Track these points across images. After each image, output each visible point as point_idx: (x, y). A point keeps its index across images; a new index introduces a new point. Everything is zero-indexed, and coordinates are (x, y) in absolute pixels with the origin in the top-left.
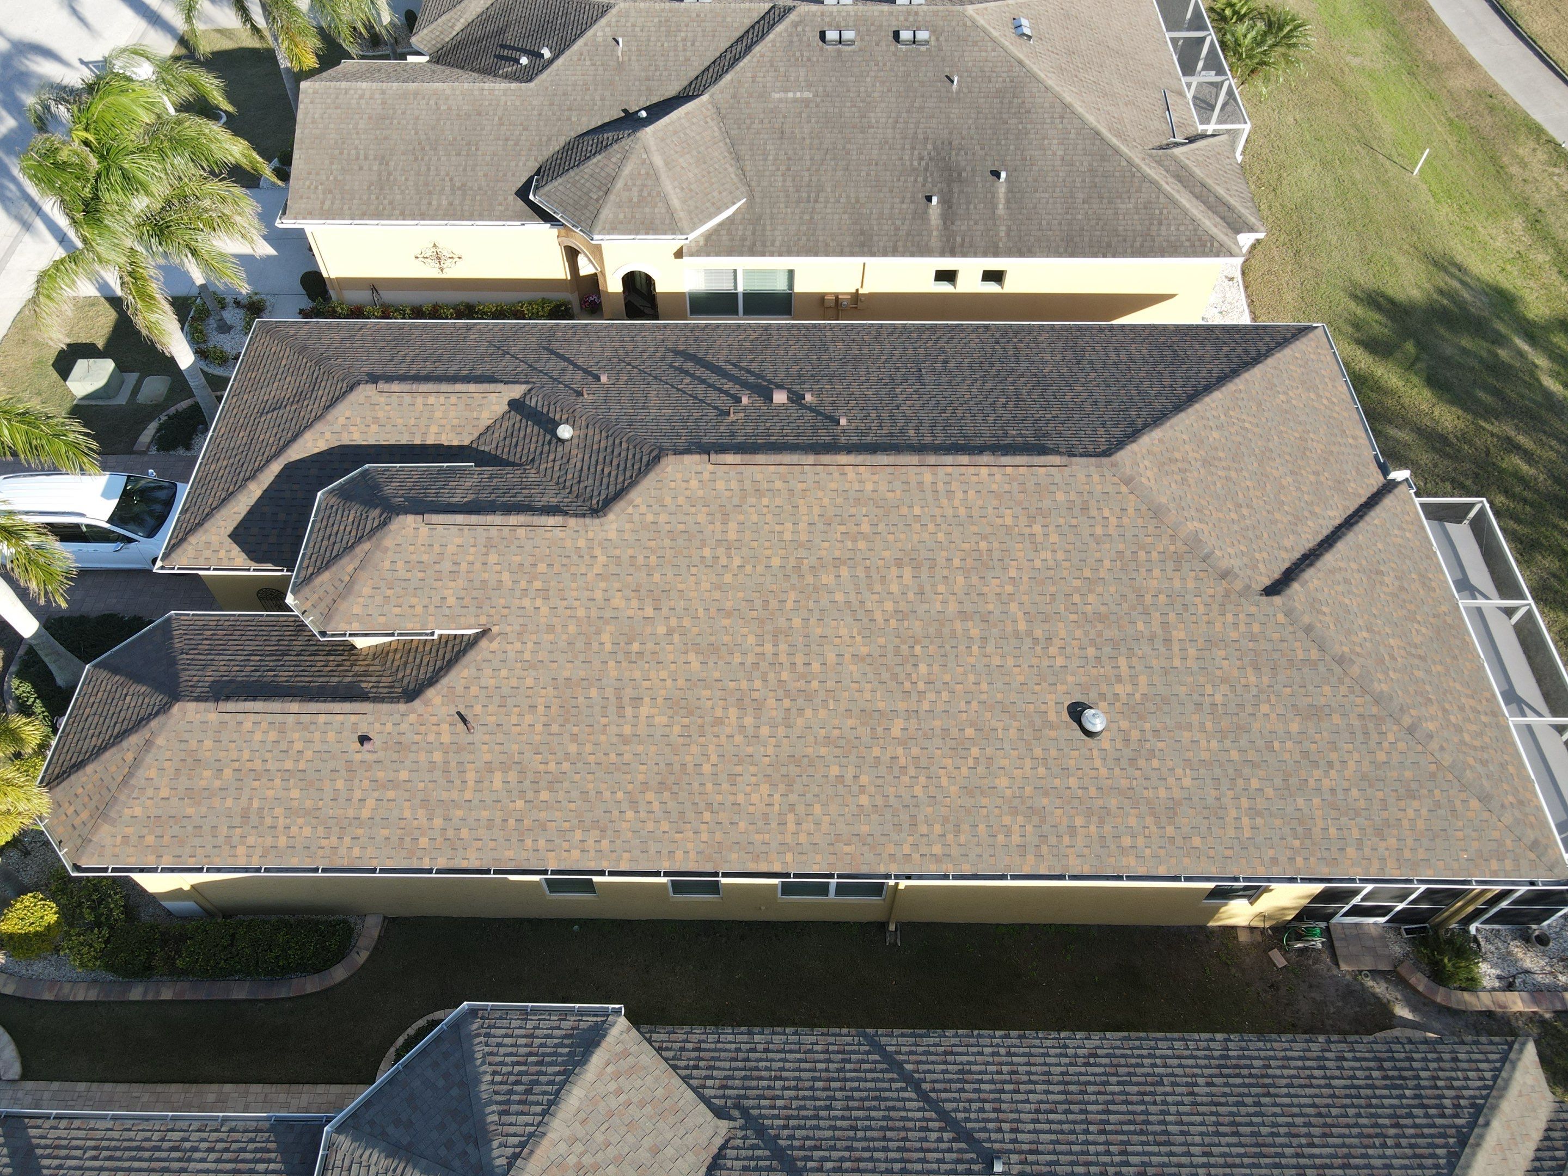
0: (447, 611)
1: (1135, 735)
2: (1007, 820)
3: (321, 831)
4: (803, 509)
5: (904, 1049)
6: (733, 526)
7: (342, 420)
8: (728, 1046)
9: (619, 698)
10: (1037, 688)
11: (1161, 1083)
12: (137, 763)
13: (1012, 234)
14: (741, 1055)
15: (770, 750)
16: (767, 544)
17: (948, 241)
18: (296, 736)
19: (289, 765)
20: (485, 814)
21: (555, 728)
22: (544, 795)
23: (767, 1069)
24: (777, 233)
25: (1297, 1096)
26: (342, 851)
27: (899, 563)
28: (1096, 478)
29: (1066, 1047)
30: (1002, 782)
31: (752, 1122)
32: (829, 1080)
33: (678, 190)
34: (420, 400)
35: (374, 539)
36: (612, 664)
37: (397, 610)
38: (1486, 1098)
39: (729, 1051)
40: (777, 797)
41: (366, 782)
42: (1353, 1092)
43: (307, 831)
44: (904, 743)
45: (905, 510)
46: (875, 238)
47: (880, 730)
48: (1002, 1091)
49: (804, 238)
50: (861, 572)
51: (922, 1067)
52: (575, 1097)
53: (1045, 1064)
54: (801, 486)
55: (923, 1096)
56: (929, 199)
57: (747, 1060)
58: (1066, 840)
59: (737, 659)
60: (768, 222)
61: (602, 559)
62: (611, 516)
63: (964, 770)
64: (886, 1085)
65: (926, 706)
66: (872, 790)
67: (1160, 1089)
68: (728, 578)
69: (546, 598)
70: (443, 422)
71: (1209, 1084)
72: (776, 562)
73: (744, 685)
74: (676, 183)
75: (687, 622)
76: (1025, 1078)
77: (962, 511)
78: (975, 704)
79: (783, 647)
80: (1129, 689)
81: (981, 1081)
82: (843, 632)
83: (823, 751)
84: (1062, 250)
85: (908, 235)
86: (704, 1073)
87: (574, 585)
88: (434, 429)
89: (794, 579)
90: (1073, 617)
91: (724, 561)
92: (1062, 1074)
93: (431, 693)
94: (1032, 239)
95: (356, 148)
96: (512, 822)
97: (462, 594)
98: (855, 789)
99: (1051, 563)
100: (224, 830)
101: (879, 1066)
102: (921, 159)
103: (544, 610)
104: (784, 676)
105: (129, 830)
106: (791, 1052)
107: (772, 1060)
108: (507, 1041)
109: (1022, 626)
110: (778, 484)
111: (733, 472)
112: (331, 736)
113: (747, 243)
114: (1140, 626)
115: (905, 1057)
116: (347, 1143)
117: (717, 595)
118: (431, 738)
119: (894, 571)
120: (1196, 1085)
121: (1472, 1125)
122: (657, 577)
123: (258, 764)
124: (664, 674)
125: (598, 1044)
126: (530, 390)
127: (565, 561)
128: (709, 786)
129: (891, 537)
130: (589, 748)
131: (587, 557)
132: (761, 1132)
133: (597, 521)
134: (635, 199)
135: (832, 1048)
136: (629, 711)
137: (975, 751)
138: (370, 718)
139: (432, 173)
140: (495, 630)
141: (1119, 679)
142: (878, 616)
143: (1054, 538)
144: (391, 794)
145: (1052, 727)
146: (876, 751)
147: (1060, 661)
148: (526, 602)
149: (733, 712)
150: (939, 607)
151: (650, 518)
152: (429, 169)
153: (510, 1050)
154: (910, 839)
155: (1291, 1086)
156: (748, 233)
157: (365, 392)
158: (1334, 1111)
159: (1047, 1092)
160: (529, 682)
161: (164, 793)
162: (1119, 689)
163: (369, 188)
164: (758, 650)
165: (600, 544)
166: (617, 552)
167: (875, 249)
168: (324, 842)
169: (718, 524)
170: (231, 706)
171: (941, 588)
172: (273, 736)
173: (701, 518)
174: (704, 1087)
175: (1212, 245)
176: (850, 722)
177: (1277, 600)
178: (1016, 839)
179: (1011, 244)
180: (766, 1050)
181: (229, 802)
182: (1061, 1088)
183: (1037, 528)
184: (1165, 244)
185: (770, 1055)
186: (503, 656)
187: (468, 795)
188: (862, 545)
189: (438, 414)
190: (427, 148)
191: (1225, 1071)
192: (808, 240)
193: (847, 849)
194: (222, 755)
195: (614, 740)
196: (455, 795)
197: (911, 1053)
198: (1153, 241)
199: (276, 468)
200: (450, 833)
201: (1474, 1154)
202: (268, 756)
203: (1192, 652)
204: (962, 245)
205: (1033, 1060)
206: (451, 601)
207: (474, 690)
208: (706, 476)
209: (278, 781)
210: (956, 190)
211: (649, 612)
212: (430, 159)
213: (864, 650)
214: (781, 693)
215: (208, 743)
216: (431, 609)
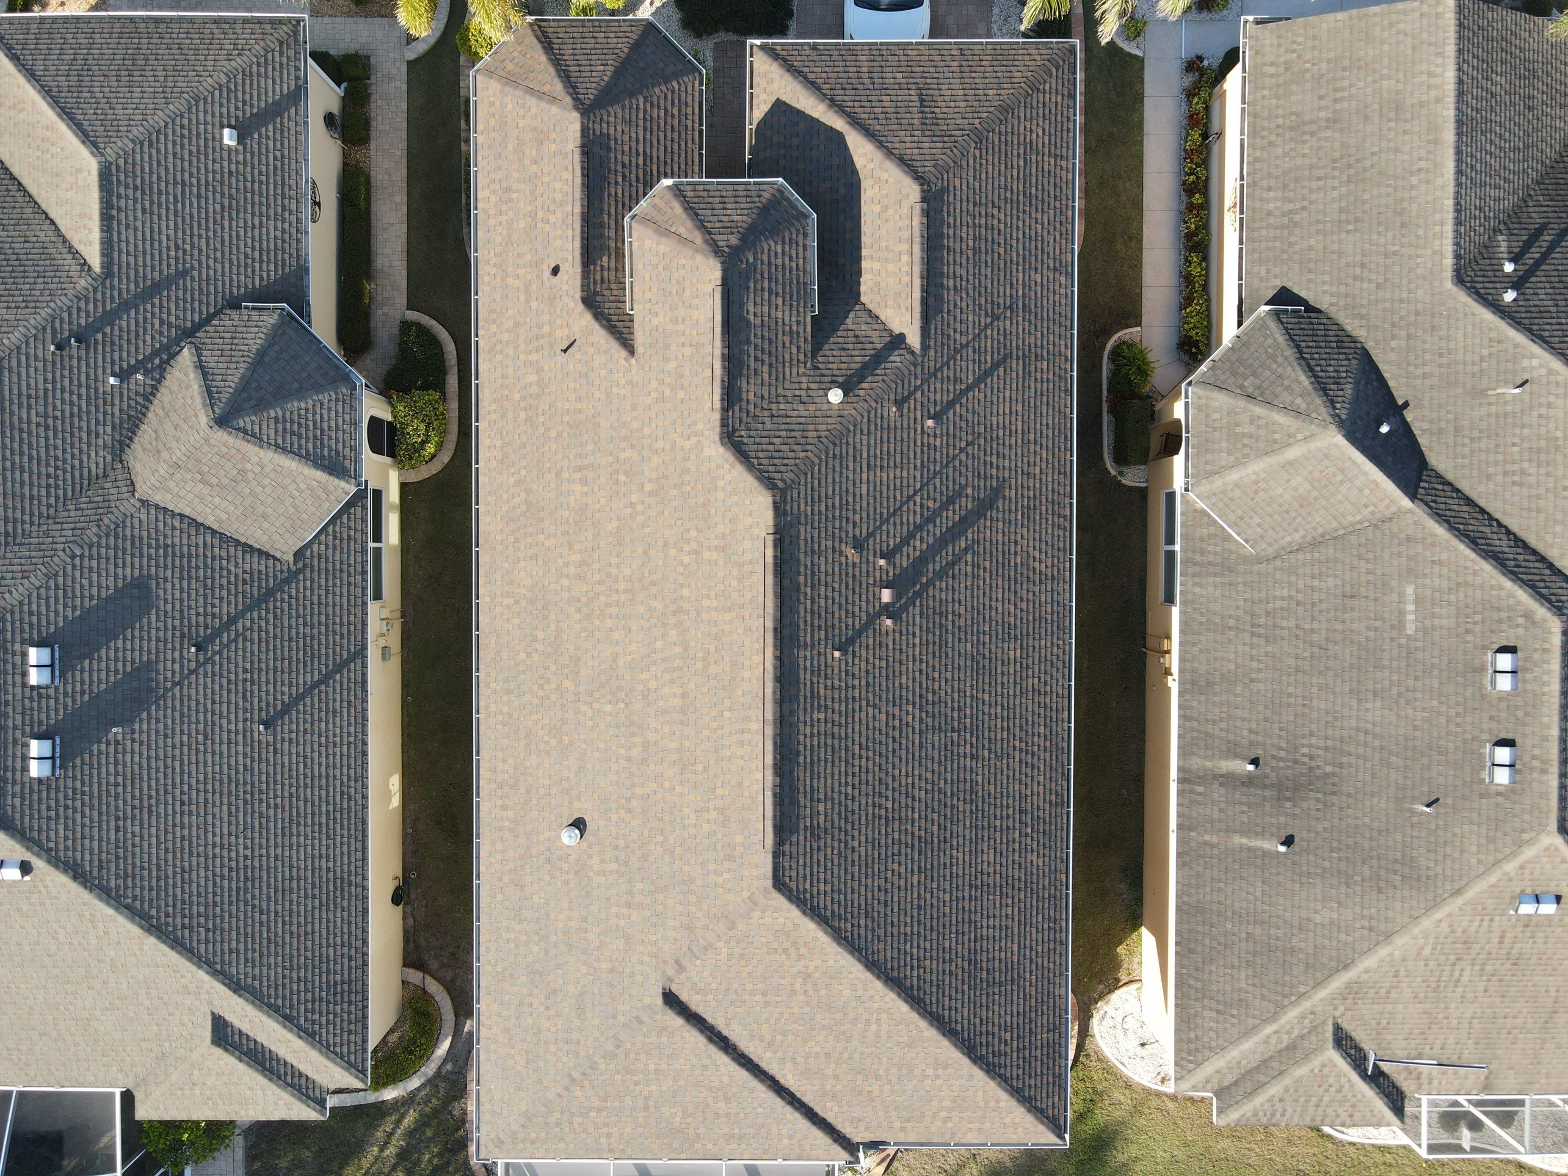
0: (647, 319)
1: (566, 866)
2: (511, 761)
3: (499, 249)
4: (728, 616)
5: (352, 675)
6: (715, 555)
7: (885, 176)
8: (352, 558)
9: (586, 467)
10: (596, 796)
11: (328, 838)
12: (540, 95)
13: (1208, 849)
14: (345, 567)
15: (553, 586)
16: (700, 585)
17: (1199, 777)
18: (559, 215)
19: (540, 214)
20: (510, 371)
21: (566, 418)
22: (523, 415)
23: (334, 585)
24: (1211, 589)
25: (320, 923)
26: (487, 268)
27: (684, 696)
28: (755, 872)
29: (356, 781)
30: (534, 760)
31: (292, 576)
32: (327, 625)
33: (1253, 477)
34: (905, 247)
35: (705, 246)
36: (610, 459)
37: (647, 277)
38: (320, 1042)
39: (348, 558)
40: (524, 591)
41: (529, 277)
42: (324, 959)
43: (499, 239)
44: (558, 688)
45: (727, 703)
46: (1203, 698)
47: (567, 671)
48: (320, 736)
49: (1204, 619)
50: (676, 663)
51: (338, 686)
52: (290, 464)
53: (342, 766)
54: (747, 614)
55: (315, 685)
56: (1255, 762)
57: (341, 571)
58: (499, 802)
59: (614, 560)
60: (1226, 580)
61: (688, 444)
62: (721, 450)
63: (541, 733)
64: (323, 661)
65: (583, 708)
66: (529, 663)
67: (324, 837)
68: (673, 552)
69: (657, 401)
70: (883, 273)
71: (328, 869)
72: (685, 592)
73: (596, 566)
74: (1263, 475)
75: (640, 519)
76: (331, 751)
77: (727, 753)
78: (584, 746)
79: (623, 597)
80: (596, 868)
81: (327, 723)
82: (633, 647)
83: (553, 626)
84: (1186, 899)
85: (1207, 734)
86: (331, 544)
87: (667, 423)
88: (876, 265)
89: (672, 607)
90: (646, 834)
91: (686, 548)
92: (335, 776)
93: (588, 316)
94: (1201, 869)
95: (1351, 85)
96: (506, 392)
97: (661, 330)
98: (529, 650)
99: (687, 822)
100: (499, 175)
101: (338, 658)
102: (1311, 758)
103: (649, 400)
104: (603, 598)
105: (497, 104)
106: (348, 600)
107: (341, 588)
108: (333, 414)
109: (639, 791)
110: (748, 595)
111: (759, 555)
112: (559, 243)
113: (1198, 557)
114: (640, 886)
115: (345, 674)
116: (272, 321)
117: (660, 543)
118: (559, 322)
119: (679, 691)
120: (328, 861)
121: (299, 1027)
122: (674, 492)
123: (540, 190)
124: (603, 501)
125: (330, 474)
126: (913, 353)
127: (686, 413)
128: (530, 540)
129: (705, 690)
130: (553, 446)
131: (689, 431)
132: (287, 581)
133: (717, 438)
134: (1238, 430)
135: (352, 627)
136: (578, 475)
137: (553, 742)
138: (571, 271)
139: (1314, 184)
140: (633, 361)
141: (603, 861)
142: (645, 676)
143: (706, 828)
144: (522, 298)
145: (570, 803)
146: (553, 668)
147: (614, 817)
148: (654, 384)
149: (577, 557)
150: (653, 725)
151: (720, 484)
152: (1319, 179)
153: (326, 417)
154: (499, 689)
155: (328, 921)
156: (1211, 558)
157: (913, 191)
158: (309, 944)
159: (320, 764)
160: (597, 394)
161: (522, 124)
162: (595, 861)
163: (1292, 113)
164: (621, 577)
165: (699, 442)
166: (693, 457)
167: (1188, 696)
168: (492, 253)
169: (716, 543)
170: (577, 158)
171: (666, 729)
172: (558, 197)
173: (721, 528)
174: (320, 543)
175: (1190, 1061)
176: (572, 648)
177: (659, 1000)
178: (500, 765)
179: (1193, 844)
180: (349, 584)
181: (516, 175)
182: (324, 774)
183: (713, 815)
184: (1192, 1011)
185: (345, 587)
186: (614, 371)
187: (522, 357)
188: (700, 665)
189: (891, 267)
190: (1352, 171)
191: (339, 881)
192: (1201, 624)
193: (493, 641)
194: (546, 160)
195: (559, 466)
196: (522, 347)
197: (349, 679)
198: (1196, 1000)
199: (838, 123)
200: (499, 347)
201: (278, 1022)
202: (546, 197)
203: (622, 923)
204: (1192, 792)
205: (345, 758)
206: (655, 321)
207: (591, 350)
208: (756, 531)
209: (529, 208)
210: (1267, 793)
211: (648, 487)
212: (1334, 178)
213: (621, 662)
214: (591, 595)
215: (553, 147)
216: (648, 306)
